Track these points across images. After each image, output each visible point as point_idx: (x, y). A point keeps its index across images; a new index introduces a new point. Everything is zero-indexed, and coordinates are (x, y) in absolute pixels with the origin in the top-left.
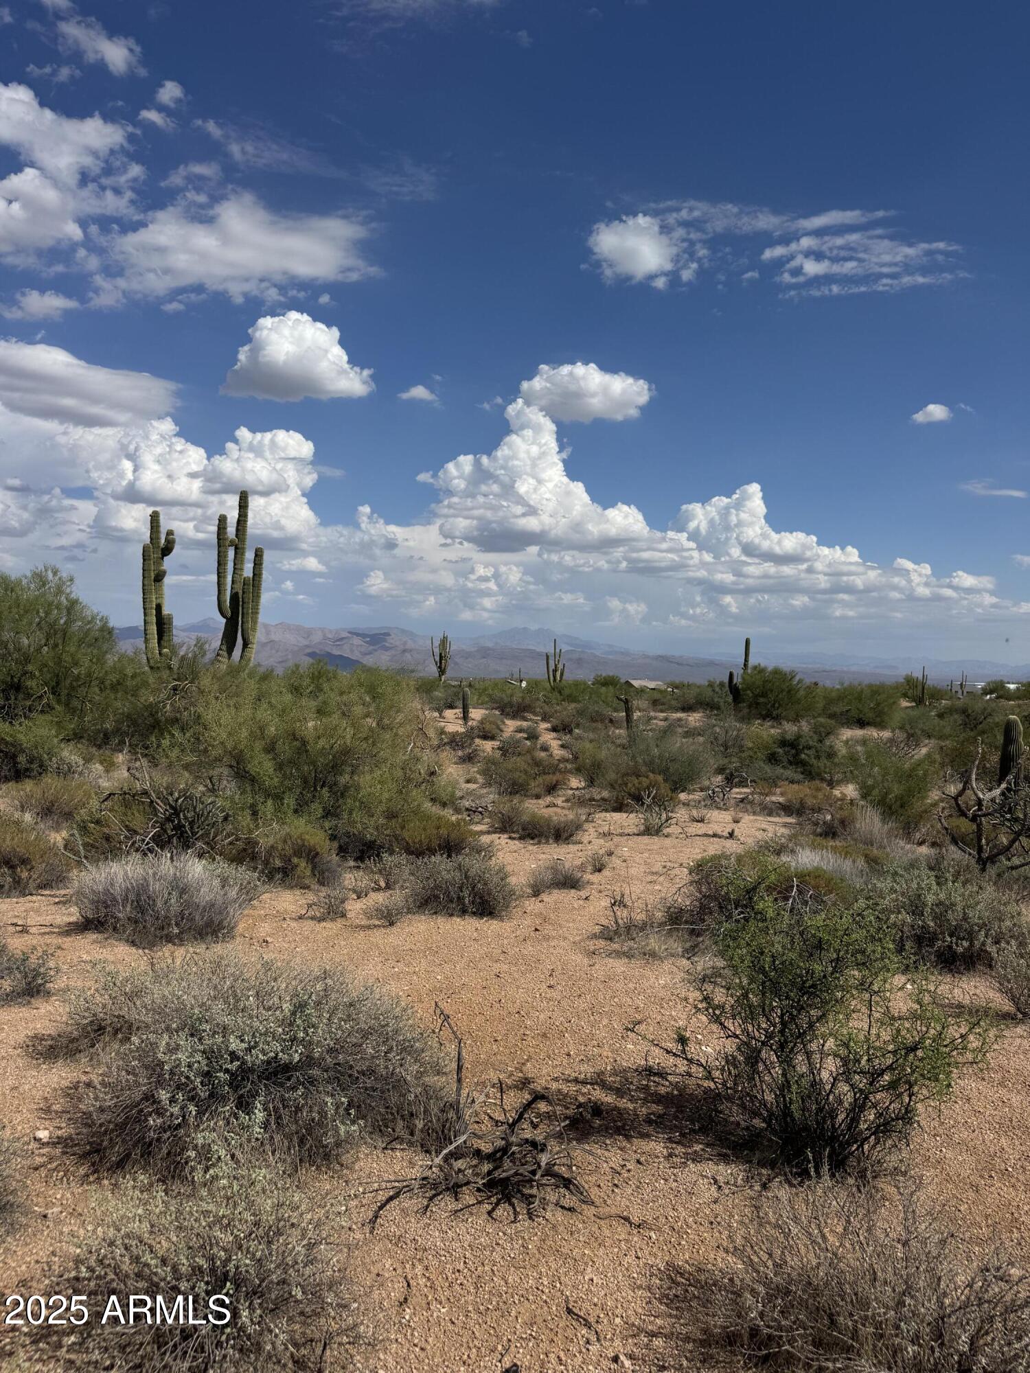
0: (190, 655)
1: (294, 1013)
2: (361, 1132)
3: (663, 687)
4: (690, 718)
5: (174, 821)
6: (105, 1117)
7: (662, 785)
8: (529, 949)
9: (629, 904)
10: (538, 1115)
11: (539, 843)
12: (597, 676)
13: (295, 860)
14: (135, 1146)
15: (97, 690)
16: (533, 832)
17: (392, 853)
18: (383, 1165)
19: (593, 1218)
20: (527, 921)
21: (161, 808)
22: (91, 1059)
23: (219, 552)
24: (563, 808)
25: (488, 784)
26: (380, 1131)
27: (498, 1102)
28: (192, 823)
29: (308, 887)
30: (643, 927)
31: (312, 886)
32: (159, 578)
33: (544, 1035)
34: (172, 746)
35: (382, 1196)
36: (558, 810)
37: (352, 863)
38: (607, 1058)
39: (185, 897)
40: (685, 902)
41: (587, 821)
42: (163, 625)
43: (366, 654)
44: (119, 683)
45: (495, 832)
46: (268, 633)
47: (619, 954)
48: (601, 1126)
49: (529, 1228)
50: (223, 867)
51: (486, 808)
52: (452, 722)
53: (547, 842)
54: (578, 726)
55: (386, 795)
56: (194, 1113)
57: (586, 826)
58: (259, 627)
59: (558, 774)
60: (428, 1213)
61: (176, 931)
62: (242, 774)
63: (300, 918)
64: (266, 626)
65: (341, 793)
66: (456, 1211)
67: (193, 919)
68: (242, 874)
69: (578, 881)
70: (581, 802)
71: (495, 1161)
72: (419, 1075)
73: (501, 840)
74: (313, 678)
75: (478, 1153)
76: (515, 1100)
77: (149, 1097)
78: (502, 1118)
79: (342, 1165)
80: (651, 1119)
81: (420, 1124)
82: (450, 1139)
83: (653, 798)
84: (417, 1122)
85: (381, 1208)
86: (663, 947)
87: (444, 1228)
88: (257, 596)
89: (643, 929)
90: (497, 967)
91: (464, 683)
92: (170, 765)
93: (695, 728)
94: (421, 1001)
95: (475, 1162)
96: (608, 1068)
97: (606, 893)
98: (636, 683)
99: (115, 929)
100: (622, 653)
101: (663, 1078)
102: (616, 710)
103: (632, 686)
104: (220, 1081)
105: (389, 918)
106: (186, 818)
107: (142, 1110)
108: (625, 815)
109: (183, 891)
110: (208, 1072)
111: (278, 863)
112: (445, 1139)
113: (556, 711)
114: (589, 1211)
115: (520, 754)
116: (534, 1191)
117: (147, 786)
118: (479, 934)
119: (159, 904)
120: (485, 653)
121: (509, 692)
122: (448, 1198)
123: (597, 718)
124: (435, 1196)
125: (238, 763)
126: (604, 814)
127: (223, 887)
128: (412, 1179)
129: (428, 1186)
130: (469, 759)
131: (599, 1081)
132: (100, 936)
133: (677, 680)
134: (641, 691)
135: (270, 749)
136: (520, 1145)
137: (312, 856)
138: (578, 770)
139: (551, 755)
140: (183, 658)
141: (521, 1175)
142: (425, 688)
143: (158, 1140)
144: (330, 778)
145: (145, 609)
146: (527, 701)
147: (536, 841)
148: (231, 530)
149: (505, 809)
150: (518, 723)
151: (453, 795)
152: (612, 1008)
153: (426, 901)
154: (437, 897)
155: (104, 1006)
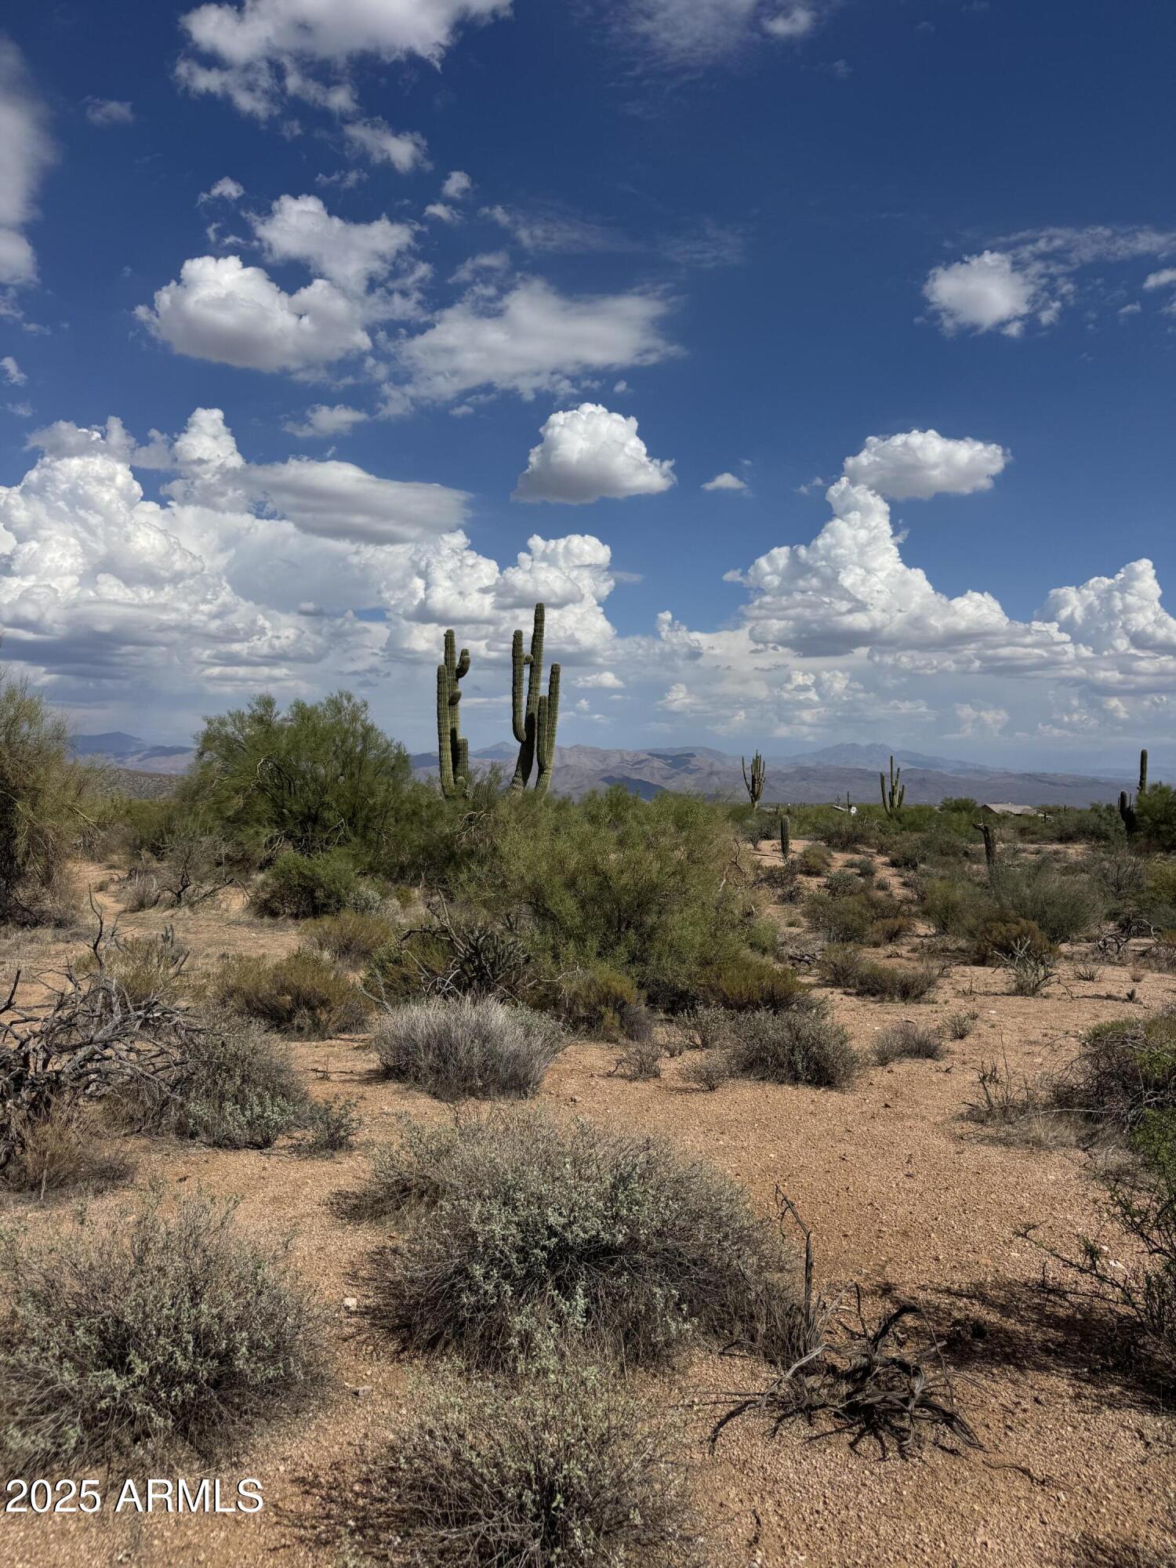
0: (485, 783)
1: (614, 1187)
2: (694, 1332)
3: (1033, 813)
4: (1070, 851)
5: (473, 962)
6: (415, 1289)
7: (1038, 935)
8: (879, 1128)
9: (1004, 1078)
10: (905, 1330)
11: (882, 1001)
12: (947, 799)
13: (603, 1009)
14: (447, 1322)
15: (392, 820)
16: (874, 987)
17: (707, 1006)
18: (720, 1373)
19: (982, 1466)
20: (875, 1095)
21: (461, 947)
22: (397, 1223)
23: (514, 671)
24: (909, 959)
25: (814, 929)
26: (716, 1332)
27: (854, 1309)
28: (493, 965)
29: (616, 1041)
30: (1024, 1108)
31: (620, 1040)
32: (454, 701)
33: (905, 1234)
34: (470, 880)
35: (722, 1411)
36: (903, 961)
37: (662, 1016)
38: (987, 1266)
39: (488, 1046)
40: (1077, 1080)
41: (940, 975)
42: (458, 750)
43: (667, 778)
44: (414, 813)
45: (826, 986)
46: (562, 757)
47: (994, 1141)
48: (984, 1350)
49: (901, 1469)
50: (526, 1014)
51: (813, 957)
52: (769, 855)
53: (892, 1000)
54: (923, 860)
55: (698, 939)
56: (510, 1293)
57: (940, 982)
58: (556, 753)
59: (900, 918)
60: (777, 1437)
61: (480, 1084)
62: (543, 913)
63: (609, 1075)
64: (560, 749)
65: (648, 936)
66: (811, 1439)
67: (497, 1071)
68: (544, 1022)
69: (935, 1048)
70: (932, 952)
71: (855, 1381)
72: (760, 1270)
73: (836, 995)
74: (611, 806)
75: (832, 1370)
76: (876, 1309)
77: (462, 1271)
78: (859, 1329)
79: (674, 1369)
80: (1048, 1347)
81: (762, 1328)
82: (799, 1350)
83: (1028, 950)
84: (759, 1326)
85: (721, 1424)
86: (1051, 1135)
87: (798, 1457)
88: (553, 719)
89: (1023, 1112)
90: (841, 1149)
91: (782, 810)
92: (469, 901)
93: (1077, 863)
94: (752, 1182)
95: (829, 1380)
96: (989, 1279)
97: (971, 1065)
98: (997, 808)
99: (416, 1078)
100: (976, 771)
101: (1060, 1297)
102: (972, 841)
103: (991, 811)
104: (537, 1259)
105: (709, 1082)
106: (487, 959)
107: (453, 1286)
108: (990, 970)
109: (486, 1040)
110: (523, 1248)
111: (582, 1012)
112: (793, 1350)
113: (895, 842)
114: (978, 1457)
115: (852, 893)
116: (906, 1424)
117: (447, 923)
118: (816, 1107)
119: (462, 1054)
120: (805, 774)
121: (837, 819)
122: (800, 1421)
123: (948, 851)
124: (784, 1416)
125: (537, 900)
126: (962, 968)
127: (526, 1036)
128: (755, 1394)
129: (776, 1404)
130: (790, 898)
131: (978, 1294)
132: (401, 1086)
133: (1051, 804)
134: (1004, 817)
135: (571, 884)
136: (885, 1365)
137: (619, 1005)
138: (926, 914)
139: (891, 895)
140: (478, 785)
141: (890, 1402)
142: (738, 815)
143: (471, 1320)
144: (636, 918)
145: (440, 734)
146: (859, 829)
147: (878, 998)
148: (526, 648)
149: (838, 958)
150: (849, 856)
151: (774, 940)
152: (988, 1206)
153: (751, 1064)
154: (763, 1060)
155: (410, 1165)
